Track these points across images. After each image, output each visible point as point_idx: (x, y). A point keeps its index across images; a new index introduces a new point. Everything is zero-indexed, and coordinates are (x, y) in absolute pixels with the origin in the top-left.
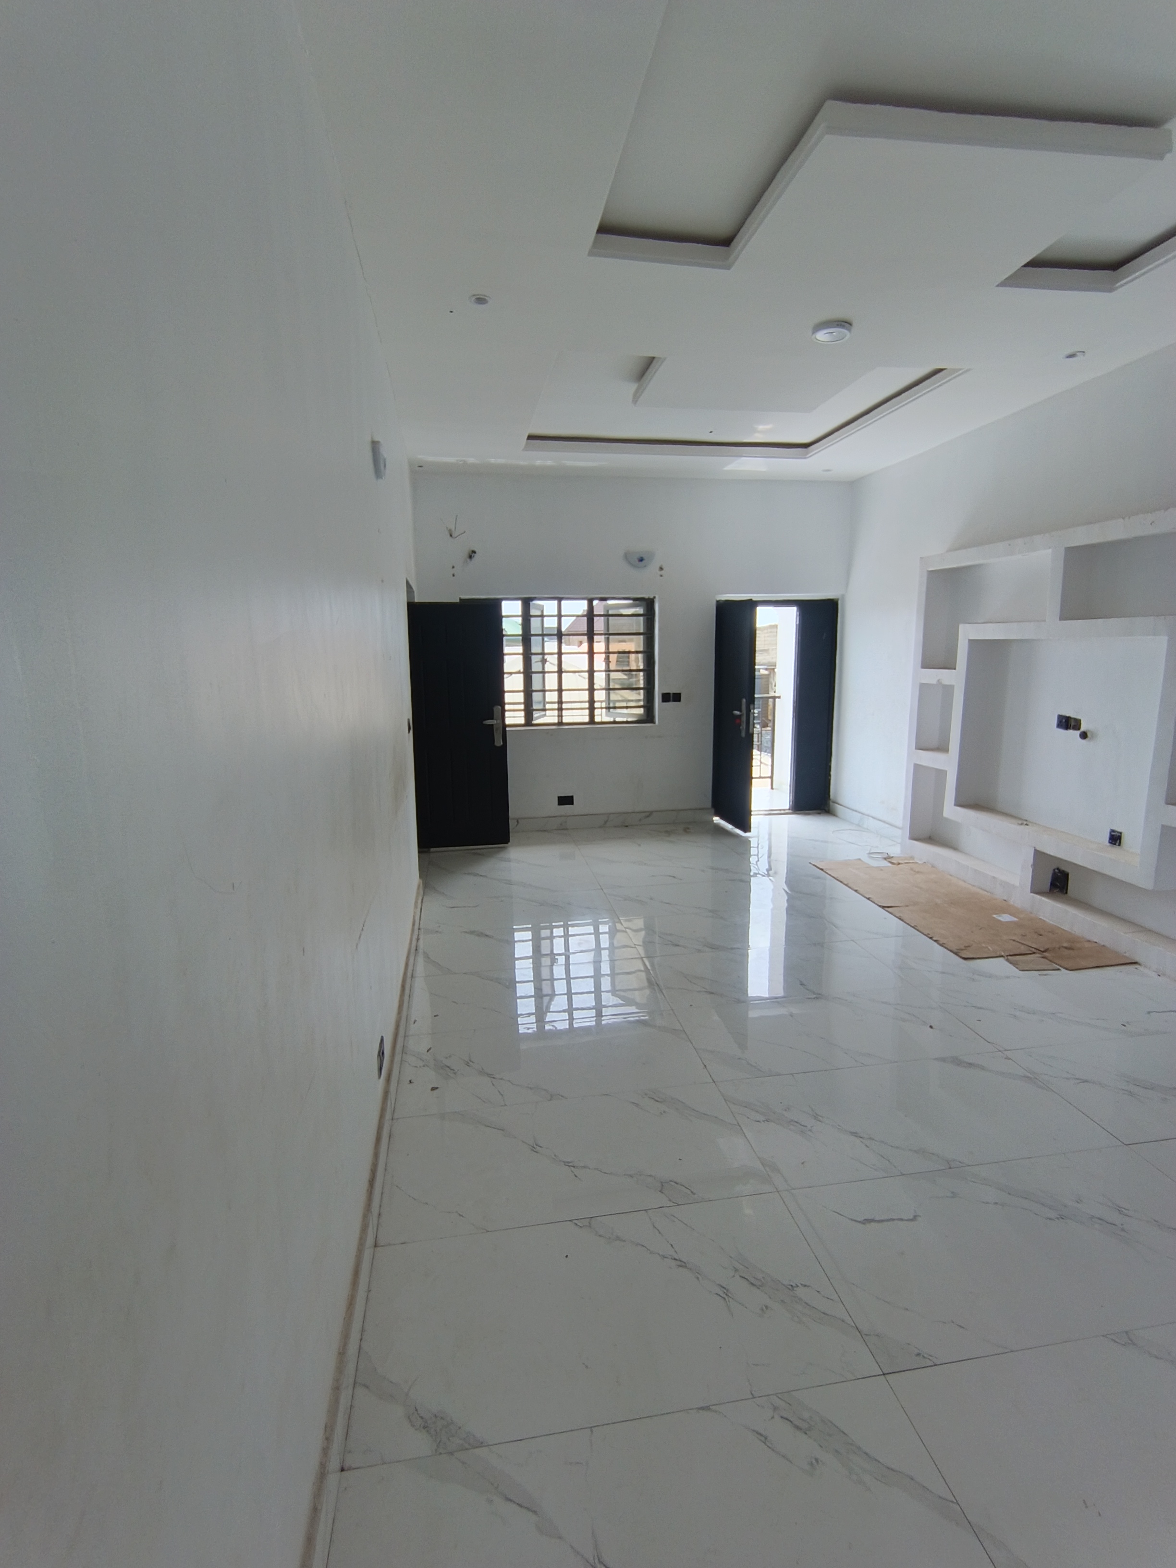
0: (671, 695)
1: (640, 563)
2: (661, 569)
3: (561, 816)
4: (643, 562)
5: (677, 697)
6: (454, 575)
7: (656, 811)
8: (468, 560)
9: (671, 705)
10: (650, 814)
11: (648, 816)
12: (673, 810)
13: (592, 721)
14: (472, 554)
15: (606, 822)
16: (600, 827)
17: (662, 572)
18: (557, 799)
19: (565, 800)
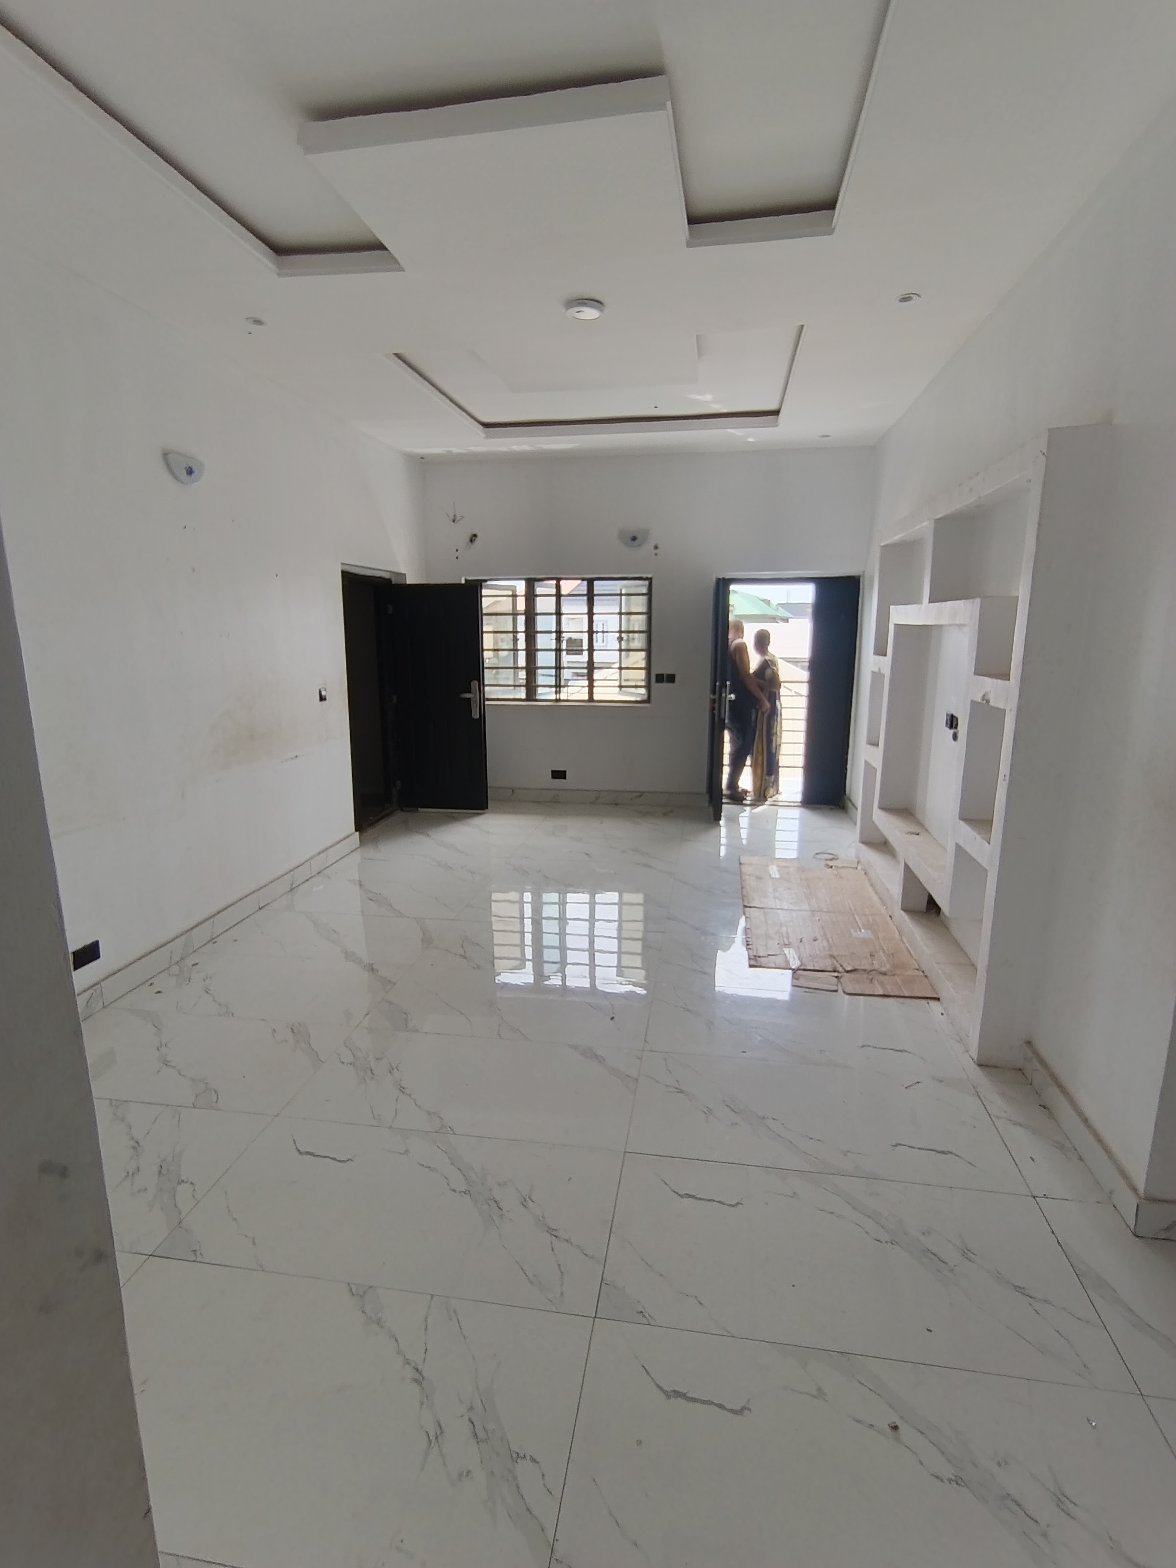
0: (665, 676)
1: (633, 542)
2: (656, 547)
3: (555, 789)
4: (637, 541)
5: (671, 678)
6: (457, 558)
7: (649, 792)
8: (470, 544)
9: (665, 685)
10: (641, 794)
11: (640, 796)
12: (665, 793)
13: (591, 699)
14: (473, 537)
15: (597, 799)
16: (591, 803)
17: (656, 551)
18: (550, 772)
19: (559, 775)
